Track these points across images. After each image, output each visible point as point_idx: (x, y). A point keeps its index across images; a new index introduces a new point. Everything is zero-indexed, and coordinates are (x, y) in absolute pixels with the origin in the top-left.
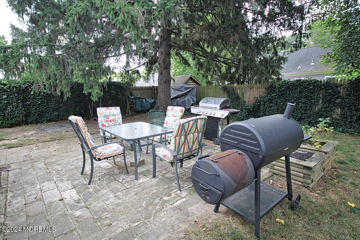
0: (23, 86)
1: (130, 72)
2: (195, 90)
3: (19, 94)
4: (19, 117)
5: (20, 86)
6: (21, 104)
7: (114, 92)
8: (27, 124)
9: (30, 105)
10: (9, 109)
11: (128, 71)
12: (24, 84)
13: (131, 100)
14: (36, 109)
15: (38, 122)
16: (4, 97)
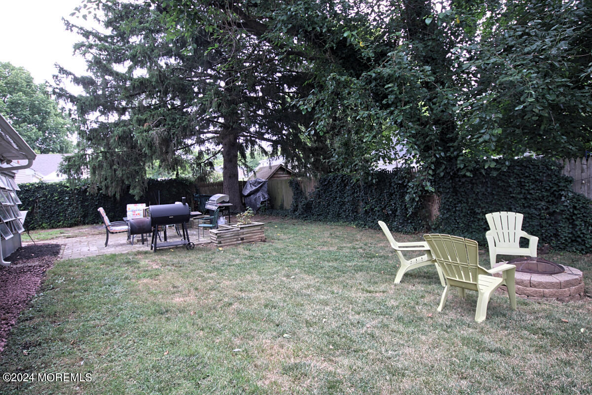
0: (83, 188)
1: (202, 164)
2: (266, 185)
3: (79, 195)
4: (78, 217)
5: (81, 188)
6: (80, 205)
7: (175, 190)
8: (84, 224)
9: (88, 206)
10: (70, 210)
11: (200, 164)
12: (84, 186)
13: (196, 199)
14: (93, 210)
15: (95, 223)
16: (67, 198)
